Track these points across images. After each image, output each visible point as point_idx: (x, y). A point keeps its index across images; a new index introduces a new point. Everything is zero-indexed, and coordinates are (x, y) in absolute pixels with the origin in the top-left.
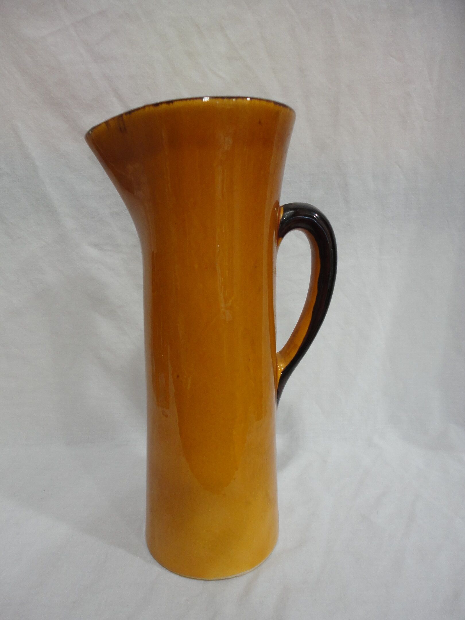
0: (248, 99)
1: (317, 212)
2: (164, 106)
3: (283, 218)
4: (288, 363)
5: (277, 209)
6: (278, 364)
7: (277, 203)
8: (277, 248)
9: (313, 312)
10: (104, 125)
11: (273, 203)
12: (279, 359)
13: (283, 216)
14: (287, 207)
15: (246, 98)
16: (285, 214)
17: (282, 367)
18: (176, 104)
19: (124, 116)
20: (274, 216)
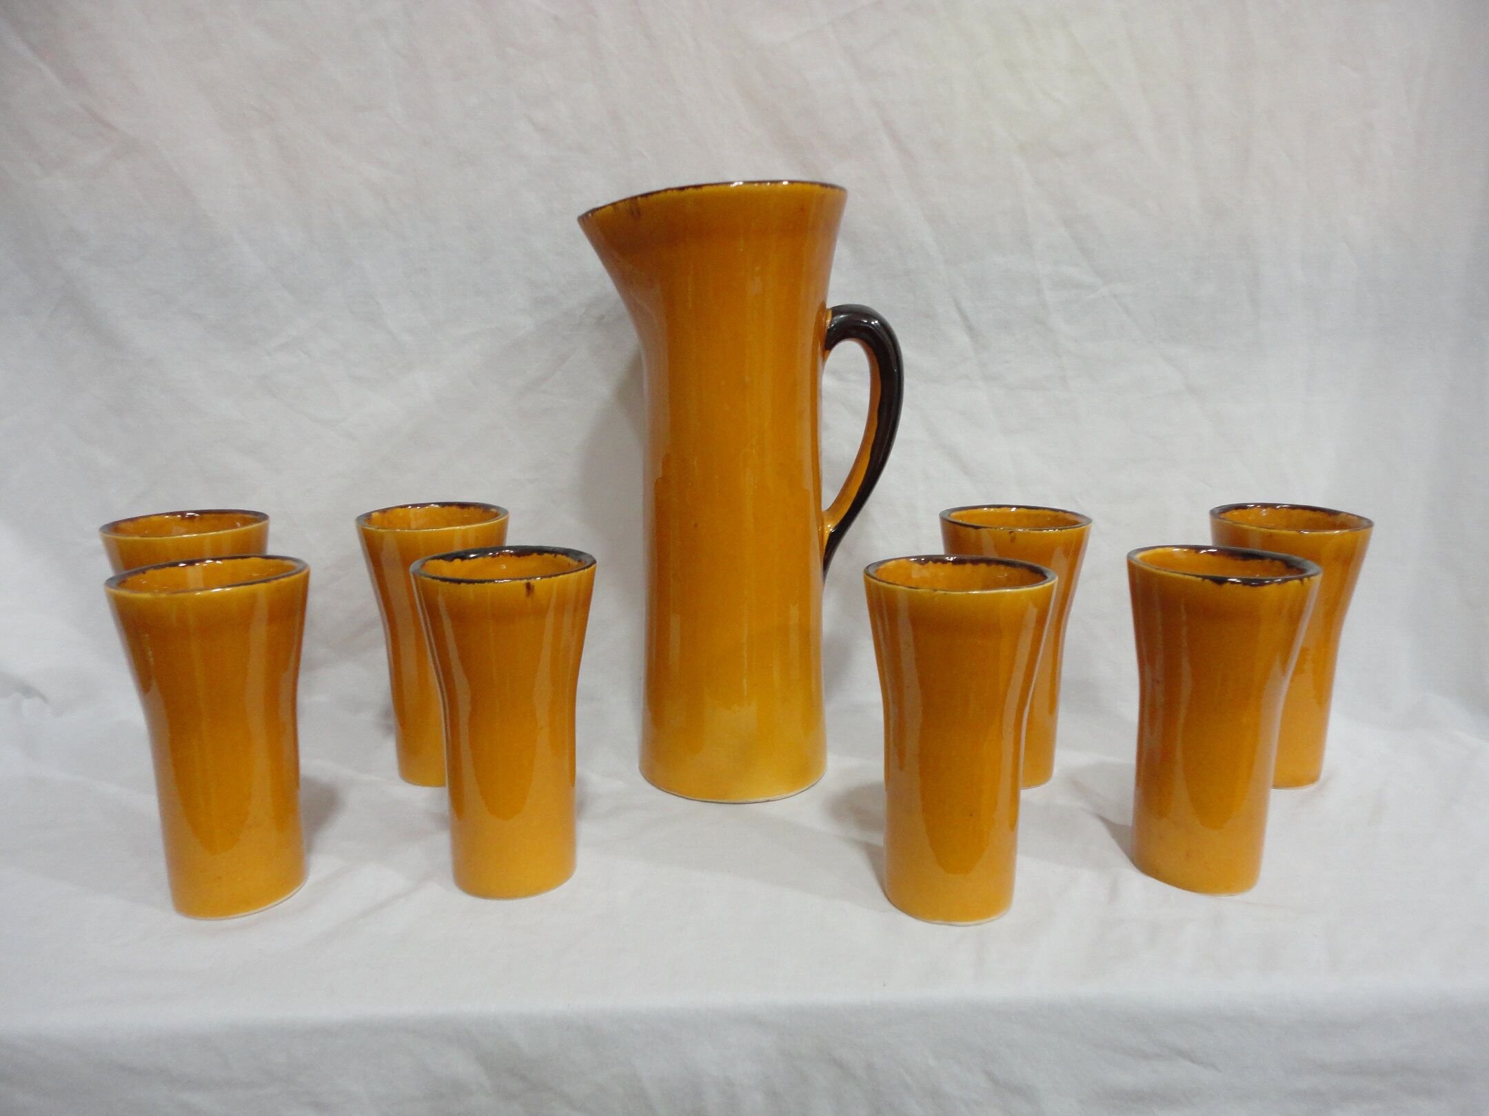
0: (785, 183)
1: (875, 317)
2: (690, 191)
3: (830, 324)
4: (838, 521)
5: (823, 313)
6: (825, 522)
7: (823, 305)
8: (823, 365)
9: (872, 452)
10: (610, 208)
11: (818, 305)
12: (825, 517)
13: (831, 322)
14: (836, 311)
15: (782, 181)
16: (835, 318)
17: (830, 527)
18: (705, 190)
19: (639, 199)
20: (819, 322)
